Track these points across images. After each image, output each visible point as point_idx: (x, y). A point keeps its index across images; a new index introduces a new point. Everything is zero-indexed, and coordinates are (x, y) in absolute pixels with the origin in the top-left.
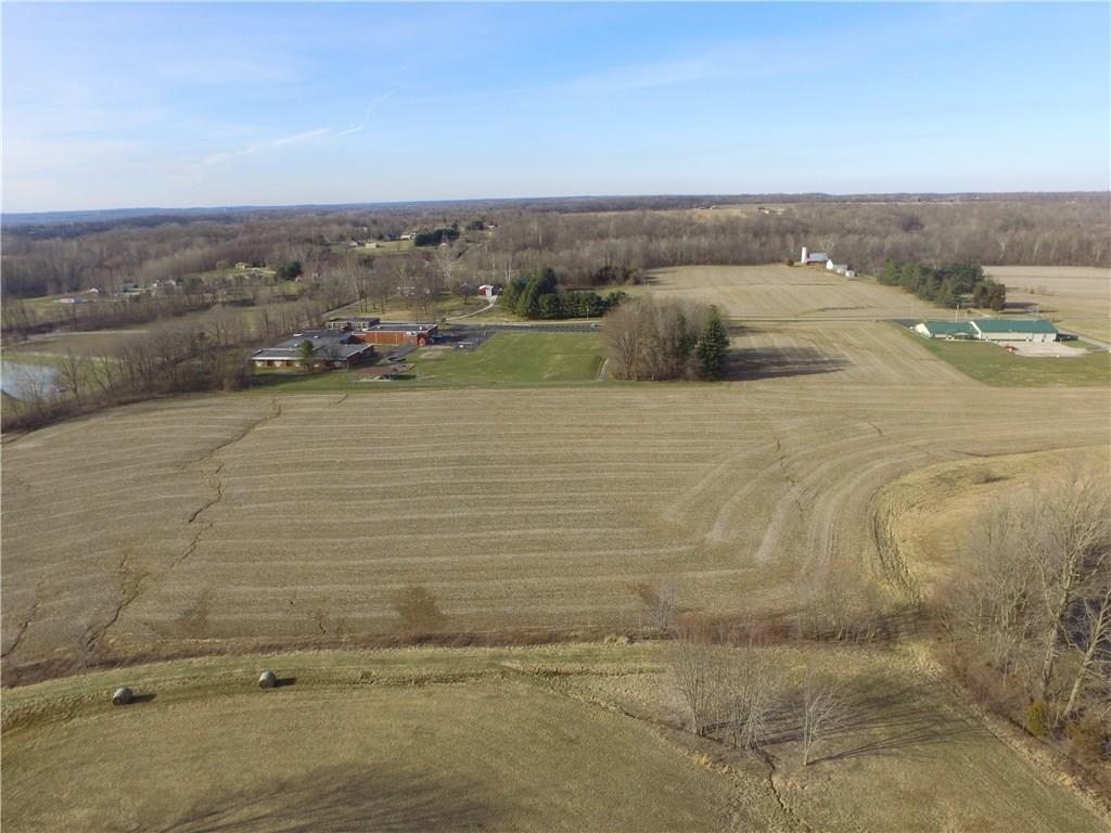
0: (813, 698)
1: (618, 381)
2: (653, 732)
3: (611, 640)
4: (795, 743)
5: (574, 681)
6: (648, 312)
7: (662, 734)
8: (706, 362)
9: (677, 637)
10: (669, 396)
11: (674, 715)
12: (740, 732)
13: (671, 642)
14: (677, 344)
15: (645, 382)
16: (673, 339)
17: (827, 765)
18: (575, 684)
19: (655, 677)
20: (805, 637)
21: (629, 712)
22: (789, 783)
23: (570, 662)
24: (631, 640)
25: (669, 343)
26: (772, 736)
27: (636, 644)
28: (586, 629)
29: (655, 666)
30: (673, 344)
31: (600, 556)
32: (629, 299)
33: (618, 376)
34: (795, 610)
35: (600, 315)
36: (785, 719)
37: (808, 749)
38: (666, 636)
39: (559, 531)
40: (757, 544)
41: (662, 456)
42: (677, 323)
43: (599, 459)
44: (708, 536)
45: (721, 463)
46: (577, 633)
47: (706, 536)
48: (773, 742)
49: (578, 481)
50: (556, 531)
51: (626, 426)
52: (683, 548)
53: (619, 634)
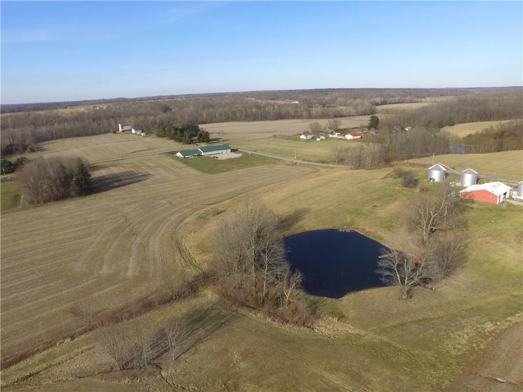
0: (169, 331)
1: (32, 205)
2: (97, 380)
3: (61, 343)
4: (167, 353)
5: (43, 375)
6: (42, 166)
7: (102, 379)
8: (81, 186)
9: (97, 327)
10: (63, 208)
11: (106, 366)
12: (141, 359)
13: (94, 331)
14: (63, 180)
15: (49, 203)
16: (60, 178)
17: (183, 356)
19: (91, 352)
20: (159, 304)
21: (81, 376)
22: (170, 372)
23: (38, 365)
24: (73, 338)
25: (58, 181)
26: (156, 354)
27: (76, 339)
28: (44, 343)
29: (89, 346)
30: (61, 181)
31: (43, 301)
32: (29, 161)
33: (32, 202)
34: (152, 294)
35: (12, 171)
36: (160, 344)
37: (173, 354)
38: (91, 329)
40: (127, 269)
41: (67, 239)
42: (60, 169)
43: (29, 249)
44: (101, 272)
45: (99, 235)
46: (39, 348)
47: (100, 272)
48: (157, 357)
49: (19, 265)
51: (42, 229)
52: (90, 282)
53: (64, 338)
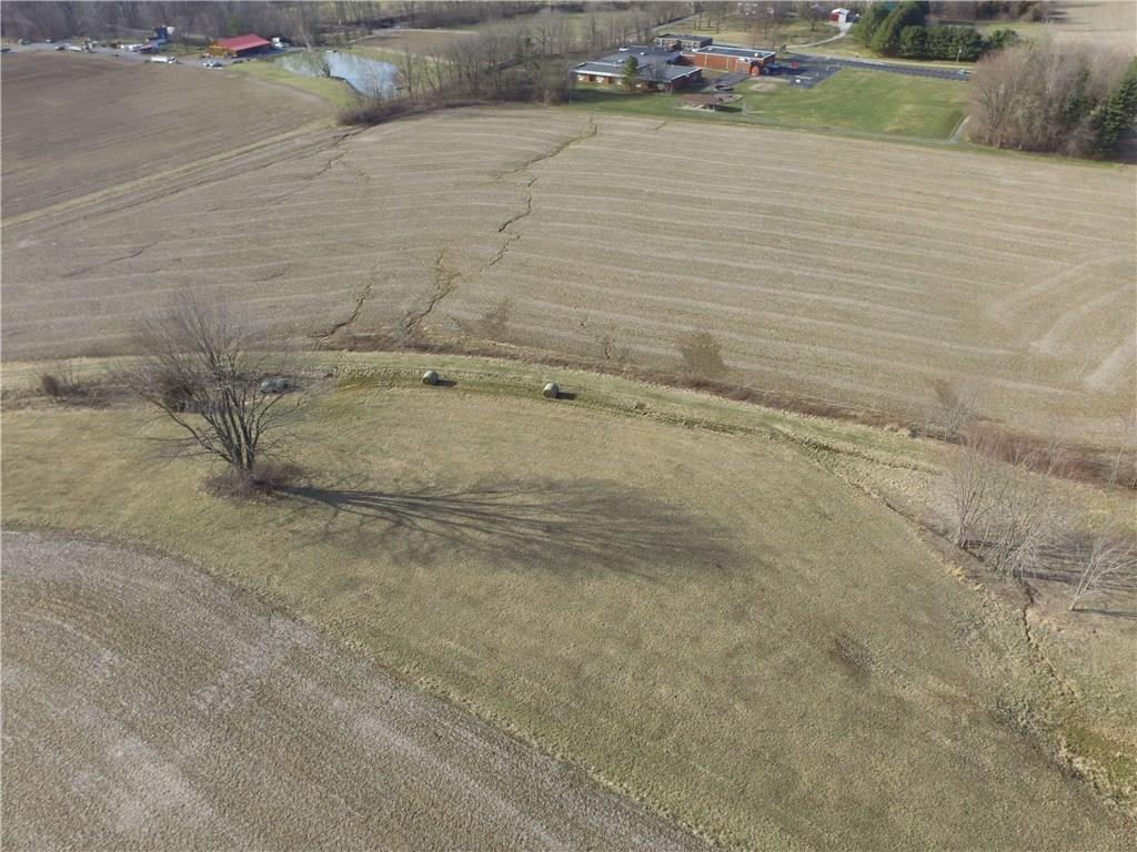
0: (1106, 547)
1: (975, 145)
2: (911, 530)
3: (892, 429)
4: (1066, 585)
5: (843, 459)
6: (1039, 62)
7: (919, 535)
8: (1100, 136)
9: (965, 444)
10: (1035, 173)
11: (938, 520)
12: (1007, 556)
13: (956, 446)
14: (1067, 106)
15: (1009, 151)
16: (1063, 100)
17: (1096, 618)
18: (843, 463)
19: (929, 477)
20: (1120, 481)
21: (892, 504)
22: (1045, 621)
23: (844, 440)
24: (914, 434)
25: (1056, 105)
26: (1042, 571)
27: (918, 440)
28: (868, 412)
29: (932, 466)
30: (1061, 107)
31: (903, 341)
32: (1019, 41)
33: (977, 139)
35: (973, 58)
36: (1063, 558)
37: (1077, 597)
38: (953, 440)
39: (865, 304)
40: (1094, 366)
41: (1006, 242)
42: (1076, 79)
43: (928, 233)
44: (1035, 344)
45: (1077, 264)
46: (858, 414)
48: (1040, 576)
49: (897, 254)
50: (861, 304)
51: (970, 202)
52: (1001, 352)
53: (901, 426)
